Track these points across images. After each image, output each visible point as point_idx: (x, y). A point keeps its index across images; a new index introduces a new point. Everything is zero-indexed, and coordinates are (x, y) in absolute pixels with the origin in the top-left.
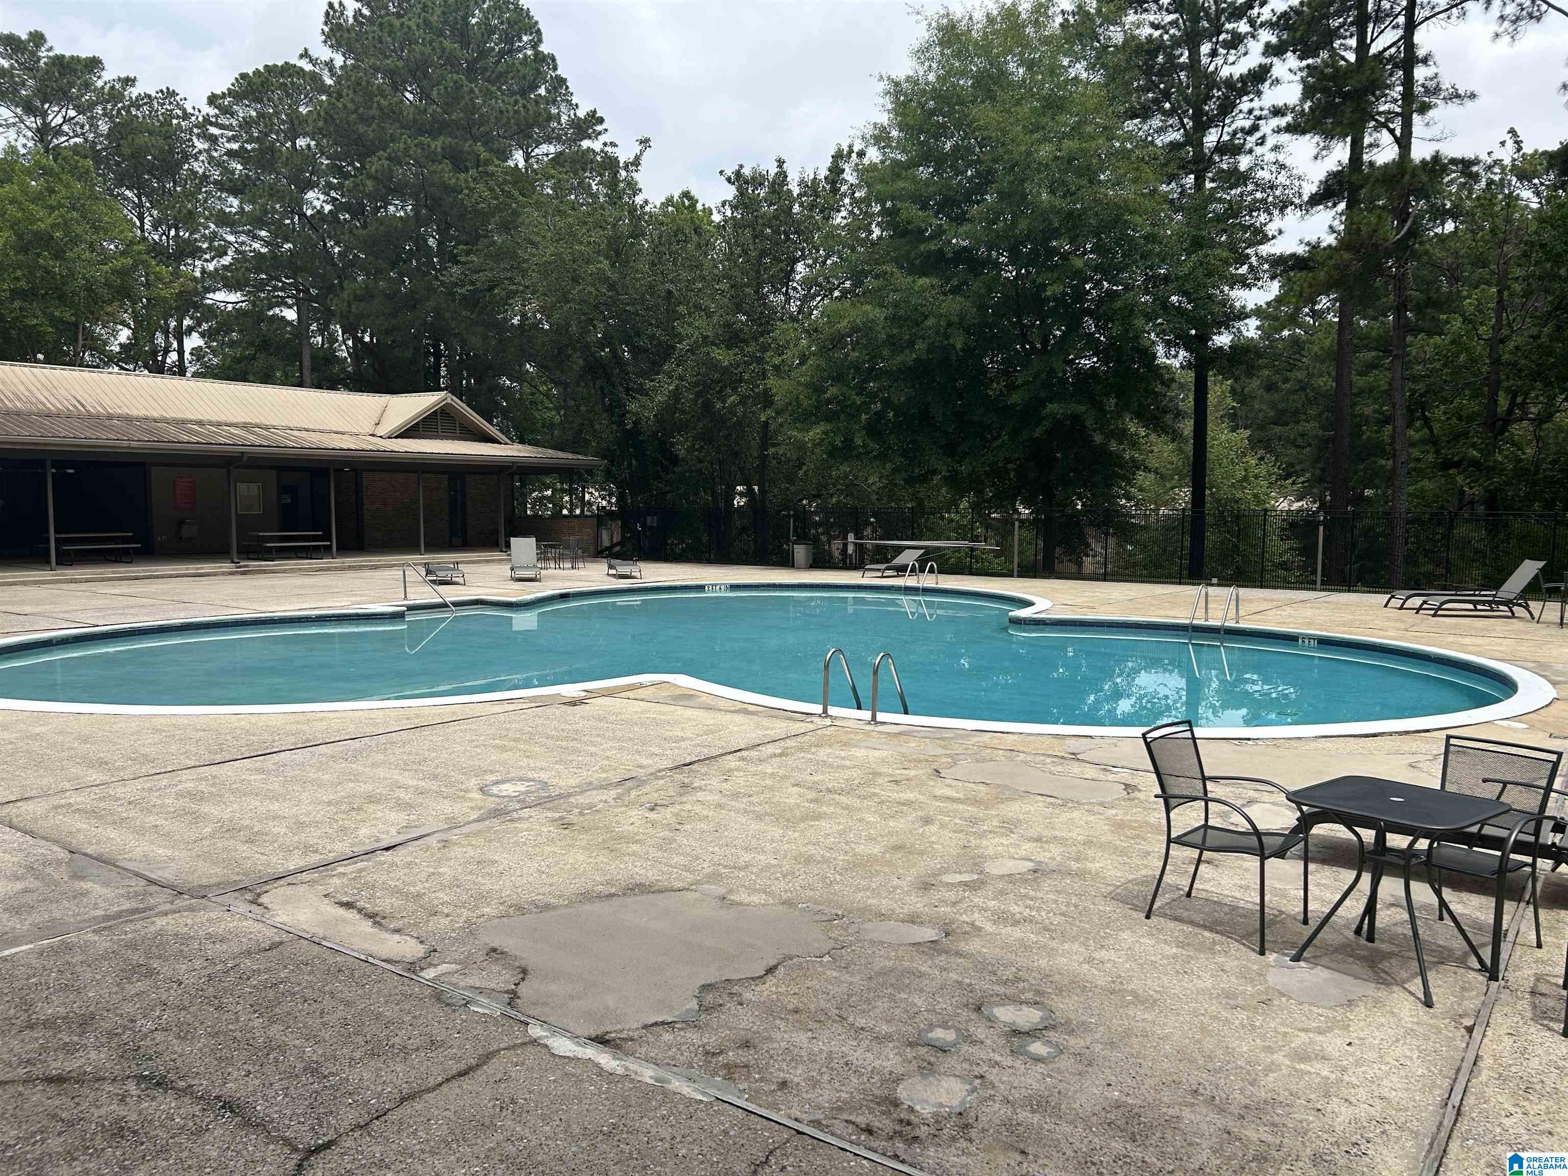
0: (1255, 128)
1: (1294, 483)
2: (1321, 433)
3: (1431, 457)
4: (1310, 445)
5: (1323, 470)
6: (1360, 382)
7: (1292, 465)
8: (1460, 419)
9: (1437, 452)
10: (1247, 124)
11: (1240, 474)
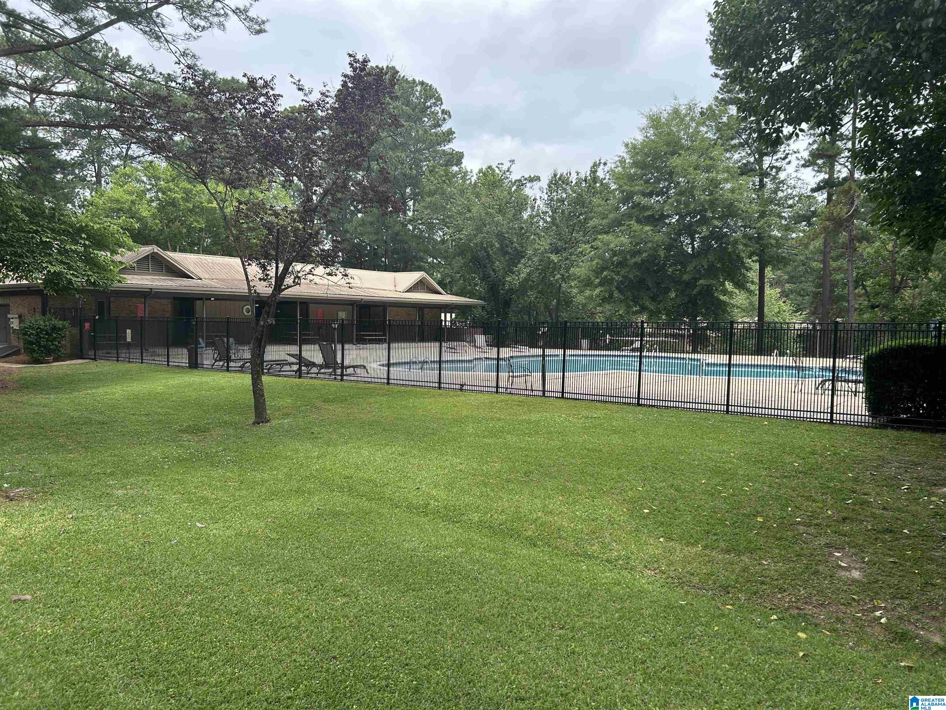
0: (786, 157)
1: (801, 314)
2: (814, 289)
3: (866, 303)
4: (808, 295)
5: (815, 308)
6: (834, 264)
7: (798, 305)
8: (879, 286)
9: (869, 301)
10: (783, 156)
11: (776, 310)
